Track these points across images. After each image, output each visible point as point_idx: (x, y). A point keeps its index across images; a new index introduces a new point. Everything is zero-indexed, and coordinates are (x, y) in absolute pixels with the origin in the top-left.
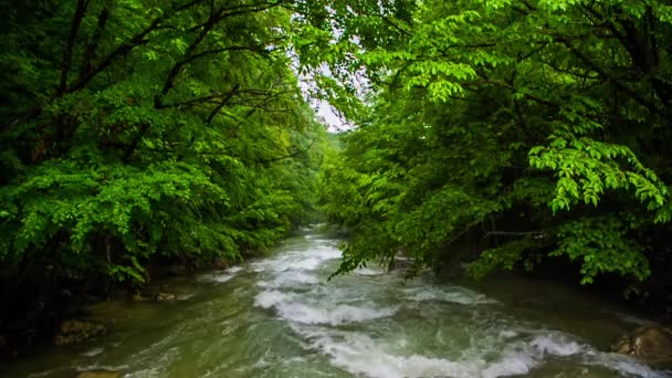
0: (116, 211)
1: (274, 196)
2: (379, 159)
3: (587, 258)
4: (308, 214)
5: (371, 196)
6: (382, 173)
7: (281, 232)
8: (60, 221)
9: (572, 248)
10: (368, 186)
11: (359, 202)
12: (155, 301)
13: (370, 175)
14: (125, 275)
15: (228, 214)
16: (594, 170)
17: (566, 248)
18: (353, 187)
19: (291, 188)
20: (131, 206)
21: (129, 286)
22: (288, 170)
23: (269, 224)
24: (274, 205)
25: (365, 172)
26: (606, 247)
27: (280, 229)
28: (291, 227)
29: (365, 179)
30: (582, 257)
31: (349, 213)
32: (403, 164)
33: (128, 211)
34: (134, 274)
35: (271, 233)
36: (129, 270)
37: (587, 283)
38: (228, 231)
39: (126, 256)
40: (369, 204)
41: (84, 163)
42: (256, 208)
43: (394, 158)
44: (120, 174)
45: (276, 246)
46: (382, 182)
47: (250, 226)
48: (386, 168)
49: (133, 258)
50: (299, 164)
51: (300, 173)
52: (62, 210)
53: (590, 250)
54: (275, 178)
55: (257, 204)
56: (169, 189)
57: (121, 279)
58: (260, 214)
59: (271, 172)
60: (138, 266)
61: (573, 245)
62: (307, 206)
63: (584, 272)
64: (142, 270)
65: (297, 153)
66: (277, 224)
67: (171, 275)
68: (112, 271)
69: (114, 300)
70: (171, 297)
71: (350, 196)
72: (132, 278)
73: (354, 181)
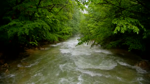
0: (26, 30)
1: (68, 28)
2: (92, 20)
3: (131, 46)
4: (76, 32)
5: (90, 29)
6: (93, 24)
7: (69, 36)
8: (15, 32)
9: (128, 43)
10: (90, 26)
11: (87, 30)
12: (40, 49)
13: (90, 24)
14: (34, 44)
15: (58, 32)
16: (126, 25)
17: (126, 43)
18: (86, 27)
19: (72, 27)
20: (29, 29)
21: (35, 46)
22: (72, 22)
23: (66, 34)
24: (68, 30)
25: (89, 23)
26: (135, 43)
27: (69, 35)
28: (72, 35)
29: (89, 25)
30: (130, 45)
31: (85, 32)
32: (98, 22)
33: (29, 30)
34: (36, 44)
35: (67, 36)
36: (34, 43)
37: (129, 51)
38: (57, 35)
39: (34, 40)
40: (89, 31)
41: (21, 20)
42: (64, 31)
43: (96, 21)
44: (28, 22)
45: (68, 39)
46: (93, 26)
47: (63, 34)
48: (94, 23)
49: (36, 40)
50: (75, 21)
51: (75, 23)
52: (15, 30)
53: (131, 44)
54: (69, 24)
55: (64, 30)
56: (37, 26)
57: (33, 45)
58: (64, 32)
59: (68, 23)
60: (36, 42)
61: (128, 42)
63: (129, 49)
64: (37, 43)
65: (75, 19)
66: (68, 34)
67: (44, 44)
68: (31, 43)
69: (32, 49)
70: (43, 49)
71: (85, 29)
72: (35, 44)
73: (86, 25)
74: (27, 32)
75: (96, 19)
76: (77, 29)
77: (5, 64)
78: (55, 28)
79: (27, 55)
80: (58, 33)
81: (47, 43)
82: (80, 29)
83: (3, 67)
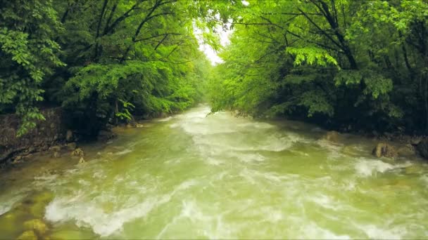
1: (187, 88)
2: (232, 73)
3: (311, 106)
4: (202, 98)
5: (228, 89)
6: (233, 79)
7: (190, 104)
8: (94, 83)
10: (227, 85)
11: (223, 91)
12: (135, 127)
14: (123, 116)
15: (167, 95)
17: (303, 102)
20: (119, 77)
21: (125, 121)
22: (193, 78)
23: (184, 100)
24: (186, 92)
25: (226, 79)
26: (319, 102)
27: (189, 102)
28: (194, 102)
29: (226, 82)
31: (218, 96)
32: (242, 75)
33: (118, 79)
35: (185, 103)
36: (125, 115)
37: (310, 116)
38: (166, 101)
40: (227, 92)
42: (179, 93)
43: (239, 73)
45: (188, 109)
46: (233, 83)
47: (176, 100)
48: (235, 77)
49: (127, 110)
50: (198, 76)
52: (93, 80)
53: (312, 103)
54: (187, 81)
55: (179, 91)
57: (122, 118)
58: (180, 95)
59: (186, 79)
60: (129, 113)
61: (307, 101)
62: (202, 95)
63: (309, 112)
64: (130, 115)
65: (197, 71)
66: (187, 100)
67: (144, 119)
68: (119, 115)
69: (120, 126)
70: (142, 126)
71: (219, 89)
72: (126, 118)
73: (221, 83)
74: (115, 81)
75: (238, 71)
76: (203, 92)
77: (77, 150)
78: (162, 89)
79: (113, 136)
80: (168, 97)
81: (148, 116)
82: (208, 92)
83: (75, 155)
